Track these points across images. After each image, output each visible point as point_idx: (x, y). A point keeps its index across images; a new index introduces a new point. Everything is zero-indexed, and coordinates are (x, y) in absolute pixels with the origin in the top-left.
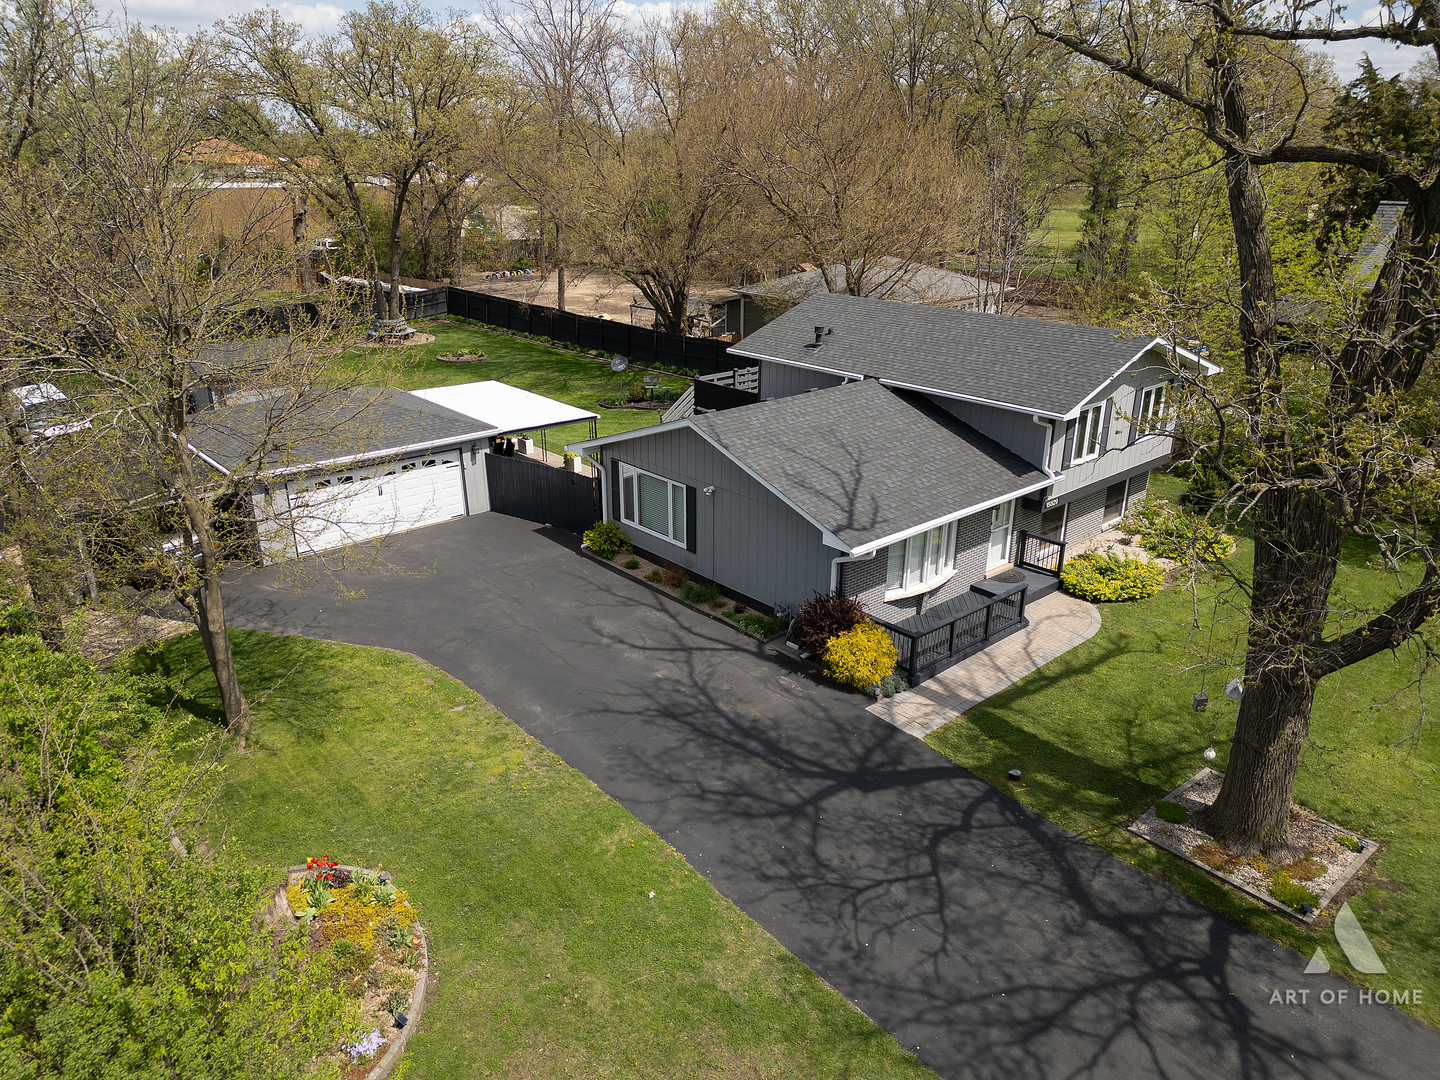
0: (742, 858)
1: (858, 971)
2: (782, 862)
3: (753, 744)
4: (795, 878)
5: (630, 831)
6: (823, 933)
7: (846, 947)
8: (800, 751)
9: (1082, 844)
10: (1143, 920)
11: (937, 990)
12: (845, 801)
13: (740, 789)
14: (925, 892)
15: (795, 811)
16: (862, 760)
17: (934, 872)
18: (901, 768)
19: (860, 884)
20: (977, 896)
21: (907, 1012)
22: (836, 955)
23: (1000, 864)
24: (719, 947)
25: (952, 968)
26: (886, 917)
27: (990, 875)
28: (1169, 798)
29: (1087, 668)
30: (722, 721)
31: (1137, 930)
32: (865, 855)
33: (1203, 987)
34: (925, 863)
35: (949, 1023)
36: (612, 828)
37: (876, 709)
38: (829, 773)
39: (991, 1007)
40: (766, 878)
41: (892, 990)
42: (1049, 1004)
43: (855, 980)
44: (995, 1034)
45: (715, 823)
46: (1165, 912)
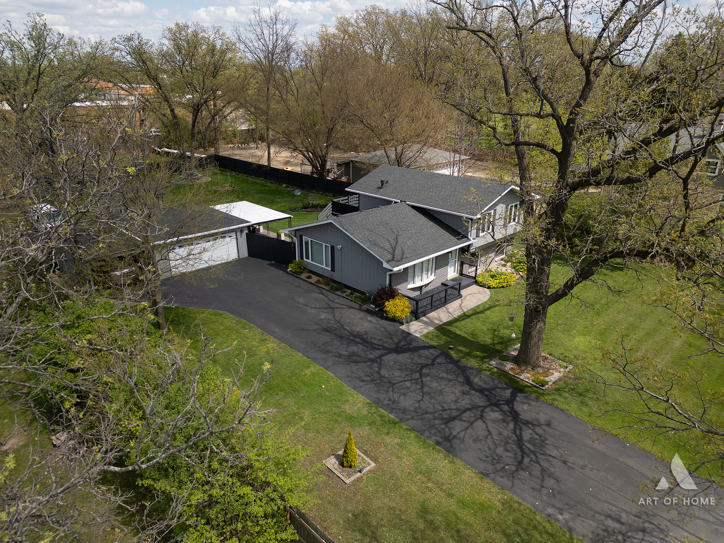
0: (354, 375)
1: (394, 406)
2: (368, 376)
3: (358, 340)
4: (373, 381)
5: (314, 368)
6: (382, 396)
7: (390, 400)
8: (375, 342)
9: (472, 368)
10: (489, 390)
11: (419, 411)
12: (391, 357)
13: (354, 354)
14: (417, 384)
15: (372, 361)
16: (397, 344)
17: (421, 378)
18: (411, 346)
19: (395, 382)
20: (434, 384)
21: (408, 417)
22: (386, 402)
23: (444, 375)
24: (347, 401)
25: (424, 405)
26: (403, 391)
27: (440, 378)
28: (504, 354)
29: (482, 312)
30: (347, 332)
31: (487, 393)
32: (397, 373)
33: (506, 408)
34: (418, 375)
35: (422, 419)
36: (308, 367)
37: (403, 327)
38: (385, 348)
39: (436, 415)
40: (363, 381)
41: (404, 411)
42: (455, 413)
43: (392, 409)
44: (437, 422)
45: (345, 365)
46: (497, 388)
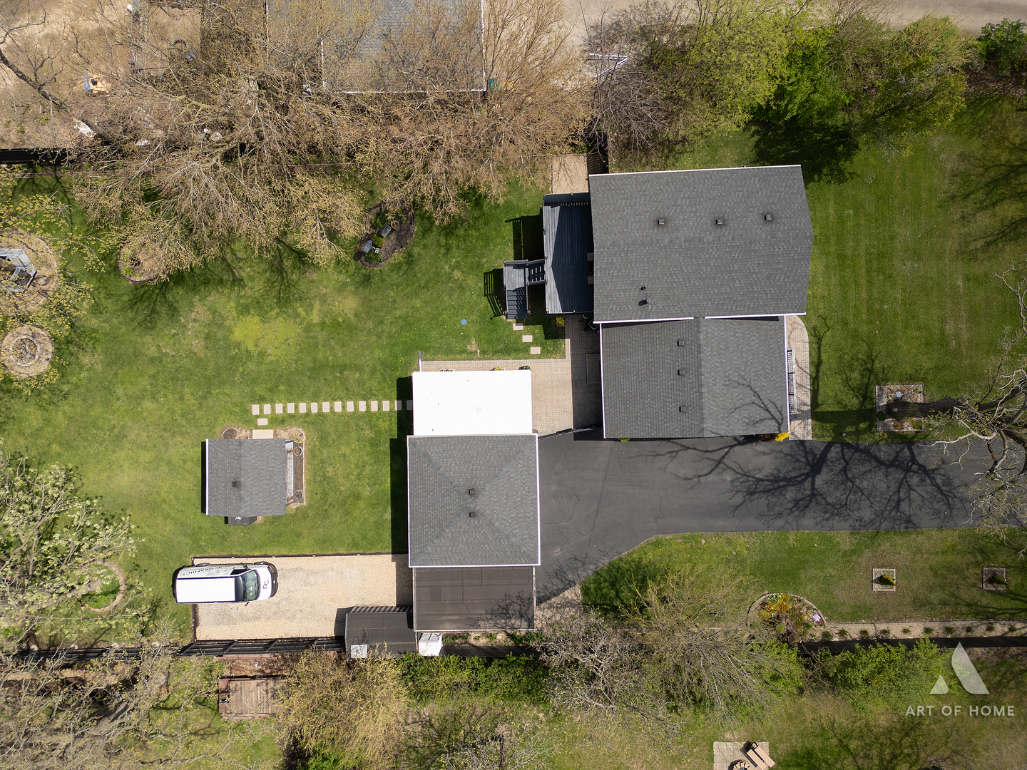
0: (818, 519)
1: (863, 524)
2: (826, 512)
3: (782, 483)
4: (833, 514)
6: (850, 522)
7: (857, 521)
8: (793, 474)
10: (896, 459)
11: (878, 514)
12: (819, 481)
13: (796, 502)
14: (856, 492)
15: (813, 496)
16: (808, 463)
17: (854, 484)
18: (818, 456)
19: (844, 502)
20: (865, 483)
21: (878, 524)
22: (857, 524)
23: (862, 469)
24: (838, 543)
25: (876, 506)
26: (856, 506)
27: (863, 474)
29: (819, 360)
31: (897, 463)
32: (838, 494)
33: (915, 467)
34: (849, 484)
35: (885, 519)
36: (788, 539)
37: (791, 438)
39: (888, 508)
40: (828, 519)
41: (872, 522)
42: (895, 497)
43: (865, 526)
44: (893, 513)
45: (803, 516)
46: (897, 453)
